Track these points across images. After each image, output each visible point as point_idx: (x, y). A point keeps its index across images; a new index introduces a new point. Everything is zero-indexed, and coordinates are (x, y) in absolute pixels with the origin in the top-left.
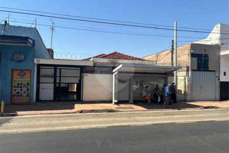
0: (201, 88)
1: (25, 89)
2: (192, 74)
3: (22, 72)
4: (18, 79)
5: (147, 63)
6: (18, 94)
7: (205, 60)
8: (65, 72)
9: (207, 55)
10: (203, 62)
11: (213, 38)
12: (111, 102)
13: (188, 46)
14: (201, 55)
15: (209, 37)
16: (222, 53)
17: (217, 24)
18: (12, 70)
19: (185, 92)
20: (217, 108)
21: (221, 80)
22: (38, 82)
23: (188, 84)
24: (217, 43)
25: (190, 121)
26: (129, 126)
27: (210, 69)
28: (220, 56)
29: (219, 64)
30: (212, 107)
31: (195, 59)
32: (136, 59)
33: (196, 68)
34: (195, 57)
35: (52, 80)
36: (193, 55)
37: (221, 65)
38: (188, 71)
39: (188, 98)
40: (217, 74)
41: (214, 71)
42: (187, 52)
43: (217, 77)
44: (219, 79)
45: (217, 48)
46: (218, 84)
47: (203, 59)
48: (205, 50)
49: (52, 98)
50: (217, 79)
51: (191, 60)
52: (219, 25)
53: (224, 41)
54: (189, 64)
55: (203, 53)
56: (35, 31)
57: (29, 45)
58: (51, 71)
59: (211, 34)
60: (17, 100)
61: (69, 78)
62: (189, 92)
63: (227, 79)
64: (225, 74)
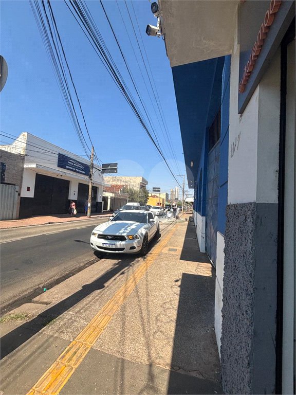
9: (4, 164)
11: (18, 147)
15: (14, 144)
16: (26, 166)
17: (24, 132)
21: (22, 196)
24: (22, 152)
28: (23, 169)
29: (22, 177)
37: (24, 179)
40: (17, 188)
41: (14, 185)
43: (17, 192)
44: (19, 195)
45: (21, 158)
46: (17, 200)
48: (1, 157)
50: (17, 193)
52: (26, 134)
53: (30, 153)
59: (16, 142)
63: (31, 194)
64: (28, 189)
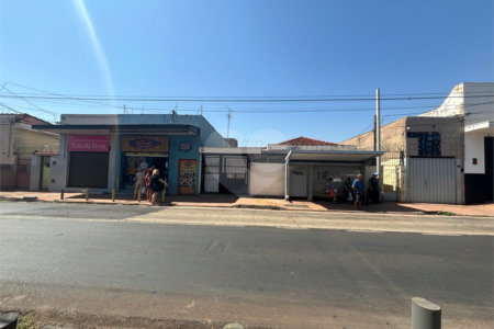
0: (426, 183)
1: (191, 180)
2: (409, 163)
3: (189, 162)
4: (185, 170)
5: (340, 149)
6: (186, 185)
7: (433, 141)
8: (230, 161)
9: (437, 133)
10: (430, 144)
11: (452, 106)
12: (283, 197)
13: (402, 121)
14: (427, 134)
16: (467, 129)
18: (180, 160)
19: (397, 188)
20: (451, 214)
21: (467, 171)
22: (203, 172)
23: (403, 178)
24: (458, 113)
25: (375, 229)
26: (274, 228)
27: (443, 155)
28: (463, 134)
29: (463, 146)
30: (441, 213)
31: (415, 141)
32: (327, 144)
33: (416, 153)
34: (415, 137)
35: (217, 170)
36: (409, 135)
37: (466, 148)
38: (402, 158)
39: (403, 198)
40: (459, 162)
41: (453, 157)
42: (401, 131)
43: (459, 166)
44: (462, 170)
45: (459, 121)
46: (460, 178)
47: (430, 139)
48: (434, 126)
49: (217, 190)
50: (459, 170)
51: (407, 142)
52: (462, 86)
53: (471, 109)
54: (404, 148)
55: (430, 130)
56: (201, 118)
57: (191, 133)
58: (216, 161)
59: (447, 100)
60: (184, 190)
61: (235, 169)
62: (405, 189)
63: (480, 169)
64: (475, 161)
